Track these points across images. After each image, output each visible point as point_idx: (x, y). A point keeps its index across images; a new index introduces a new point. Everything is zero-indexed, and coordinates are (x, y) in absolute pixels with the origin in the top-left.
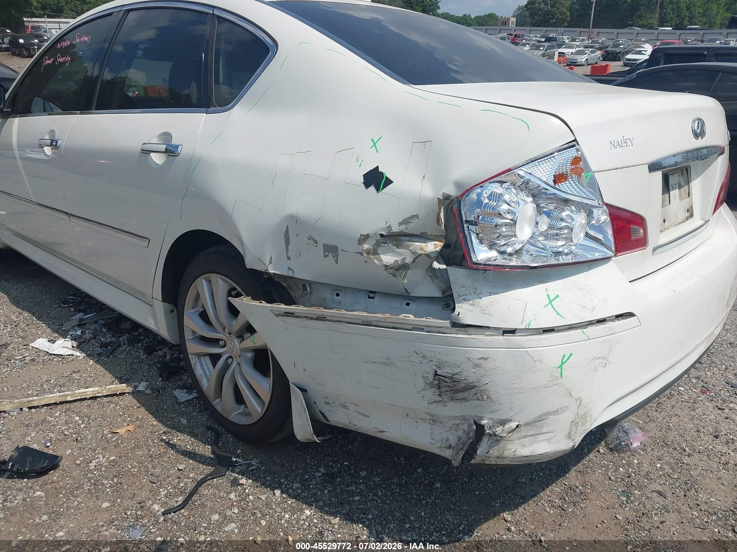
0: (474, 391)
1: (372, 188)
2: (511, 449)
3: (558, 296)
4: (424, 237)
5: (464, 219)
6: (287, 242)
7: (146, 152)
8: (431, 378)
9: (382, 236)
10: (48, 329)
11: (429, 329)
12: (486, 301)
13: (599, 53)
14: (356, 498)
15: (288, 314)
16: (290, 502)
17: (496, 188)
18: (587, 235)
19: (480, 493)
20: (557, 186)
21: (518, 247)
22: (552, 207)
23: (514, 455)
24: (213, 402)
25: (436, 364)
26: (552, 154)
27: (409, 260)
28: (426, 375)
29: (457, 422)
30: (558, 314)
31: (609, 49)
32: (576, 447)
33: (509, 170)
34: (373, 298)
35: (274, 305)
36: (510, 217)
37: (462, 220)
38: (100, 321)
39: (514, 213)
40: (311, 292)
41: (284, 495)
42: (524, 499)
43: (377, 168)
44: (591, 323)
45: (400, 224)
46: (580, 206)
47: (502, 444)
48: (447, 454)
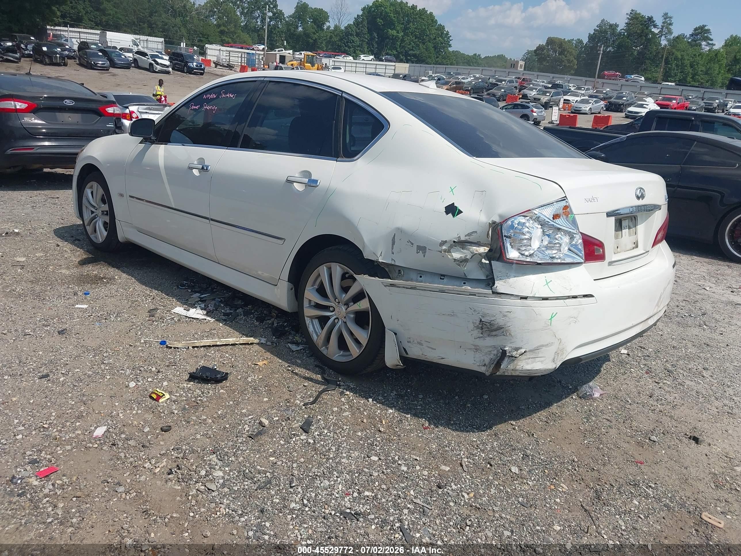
0: (502, 330)
1: (450, 215)
2: (520, 365)
3: (551, 281)
4: (479, 244)
5: (504, 235)
6: (393, 243)
7: (290, 182)
8: (478, 322)
9: (454, 242)
10: (178, 302)
11: (480, 294)
12: (512, 280)
13: (602, 103)
14: (418, 407)
15: (392, 285)
16: (379, 405)
17: (522, 220)
18: (569, 250)
19: (495, 412)
20: (554, 221)
21: (532, 252)
22: (551, 232)
23: (522, 369)
24: (321, 348)
25: (481, 315)
26: (552, 203)
27: (469, 257)
28: (475, 321)
29: (491, 349)
30: (551, 290)
31: (612, 100)
32: (557, 368)
33: (529, 210)
34: (443, 279)
35: (384, 280)
36: (528, 234)
37: (502, 236)
38: (217, 299)
39: (531, 233)
40: (404, 275)
41: (374, 402)
42: (524, 416)
43: (454, 203)
44: (569, 297)
45: (466, 236)
46: (566, 233)
47: (515, 362)
48: (482, 369)
